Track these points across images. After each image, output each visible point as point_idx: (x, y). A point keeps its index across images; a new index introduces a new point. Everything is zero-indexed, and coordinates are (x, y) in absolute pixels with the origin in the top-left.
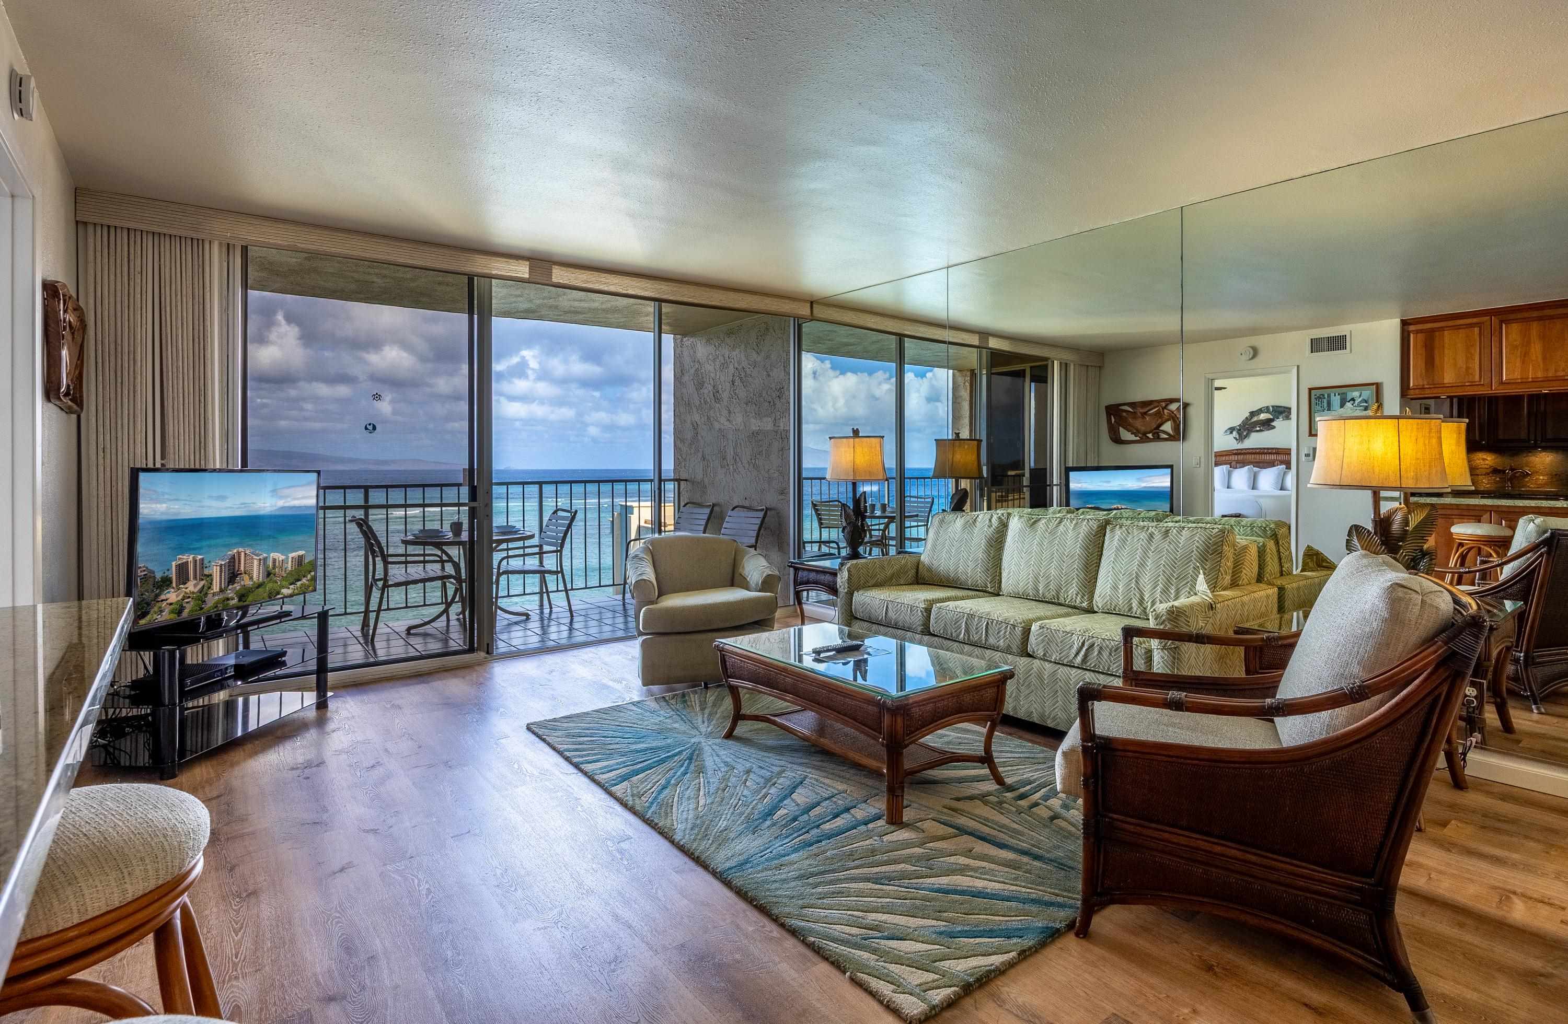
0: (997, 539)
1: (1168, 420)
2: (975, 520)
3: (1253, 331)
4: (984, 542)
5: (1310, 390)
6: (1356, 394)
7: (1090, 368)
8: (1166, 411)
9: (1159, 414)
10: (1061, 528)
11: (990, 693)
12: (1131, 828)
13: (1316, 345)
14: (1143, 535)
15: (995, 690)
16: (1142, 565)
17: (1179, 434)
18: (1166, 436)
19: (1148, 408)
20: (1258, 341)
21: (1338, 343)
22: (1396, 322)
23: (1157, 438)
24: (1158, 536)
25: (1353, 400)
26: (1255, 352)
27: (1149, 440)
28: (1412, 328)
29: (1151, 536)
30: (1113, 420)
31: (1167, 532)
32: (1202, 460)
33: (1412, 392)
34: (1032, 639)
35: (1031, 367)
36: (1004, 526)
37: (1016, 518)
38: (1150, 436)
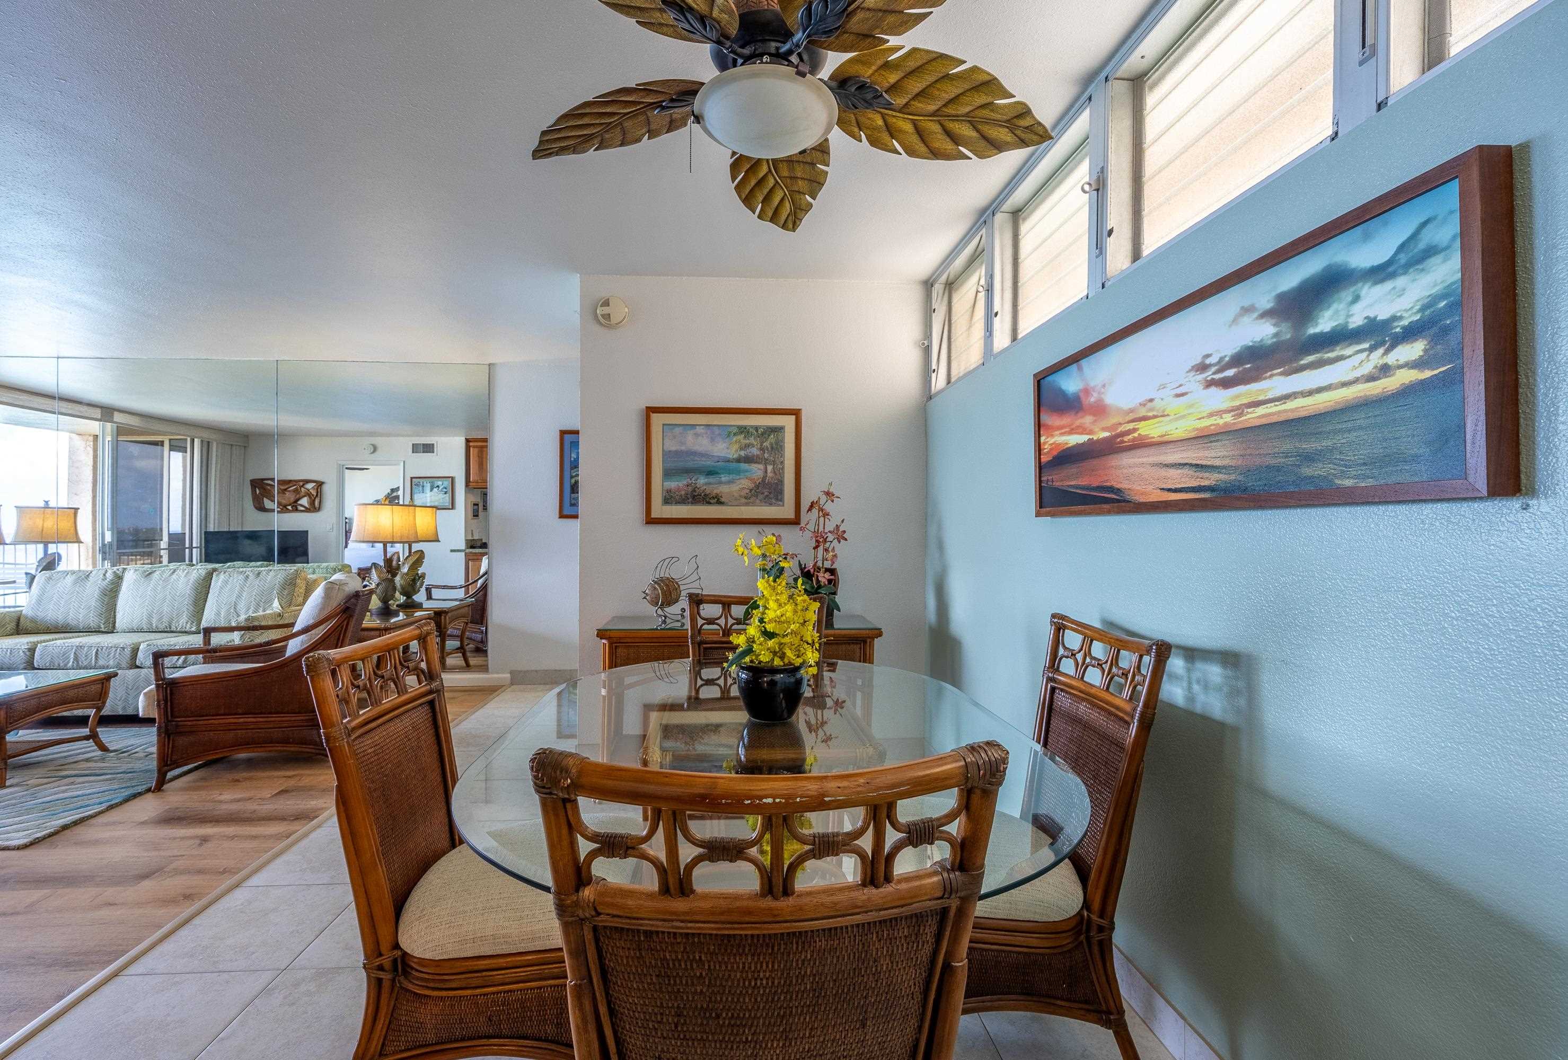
0: (111, 590)
1: (305, 496)
2: (88, 576)
3: (372, 434)
4: (97, 593)
5: (412, 478)
6: (440, 483)
7: (234, 448)
8: (303, 489)
9: (296, 491)
10: (174, 576)
11: (96, 688)
12: (189, 723)
13: (416, 448)
14: (241, 577)
15: (100, 686)
16: (239, 596)
17: (314, 507)
18: (303, 509)
19: (287, 486)
20: (377, 441)
21: (428, 448)
22: (463, 439)
23: (296, 510)
24: (252, 577)
25: (438, 486)
26: (375, 449)
27: (289, 511)
28: (471, 444)
29: (247, 577)
30: (258, 492)
31: (259, 574)
32: (335, 526)
33: (471, 484)
34: (140, 654)
35: (170, 440)
36: (119, 578)
37: (132, 571)
38: (289, 508)
